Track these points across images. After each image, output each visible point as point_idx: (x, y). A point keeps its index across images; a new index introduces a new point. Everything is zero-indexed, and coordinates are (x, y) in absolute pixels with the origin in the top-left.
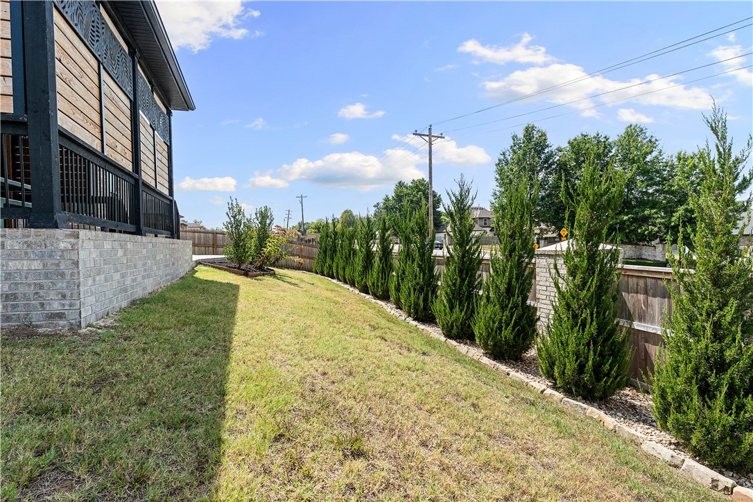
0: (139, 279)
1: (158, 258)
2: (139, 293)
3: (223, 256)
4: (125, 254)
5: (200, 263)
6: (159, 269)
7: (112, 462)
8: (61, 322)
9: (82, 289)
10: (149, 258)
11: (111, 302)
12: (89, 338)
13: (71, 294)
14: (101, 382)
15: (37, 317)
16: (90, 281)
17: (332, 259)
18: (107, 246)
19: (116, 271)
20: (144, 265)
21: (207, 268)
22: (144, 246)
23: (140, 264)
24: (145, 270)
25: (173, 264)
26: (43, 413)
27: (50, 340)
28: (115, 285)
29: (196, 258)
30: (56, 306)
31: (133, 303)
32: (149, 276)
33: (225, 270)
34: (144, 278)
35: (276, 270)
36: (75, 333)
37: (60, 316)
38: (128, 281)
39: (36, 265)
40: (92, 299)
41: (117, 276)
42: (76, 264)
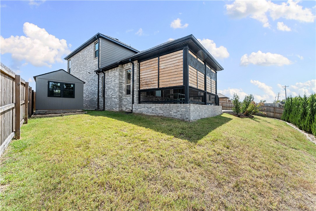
0: (203, 114)
1: (209, 110)
2: (203, 117)
3: (232, 111)
4: (200, 108)
5: (225, 112)
6: (209, 112)
7: (188, 135)
8: (188, 120)
9: (191, 114)
10: (206, 110)
11: (196, 118)
12: (192, 123)
13: (189, 115)
14: (190, 128)
15: (185, 118)
16: (192, 113)
17: (289, 114)
18: (196, 107)
19: (198, 112)
20: (205, 111)
21: (226, 114)
22: (205, 107)
23: (204, 111)
24: (205, 112)
25: (214, 112)
26: (183, 129)
27: (186, 122)
28: (197, 114)
29: (223, 111)
30: (187, 117)
31: (201, 119)
32: (206, 114)
33: (232, 115)
34: (204, 114)
35: (255, 116)
36: (189, 121)
37: (188, 118)
38: (200, 114)
39: (185, 110)
40: (192, 116)
41: (198, 113)
42: (190, 110)
